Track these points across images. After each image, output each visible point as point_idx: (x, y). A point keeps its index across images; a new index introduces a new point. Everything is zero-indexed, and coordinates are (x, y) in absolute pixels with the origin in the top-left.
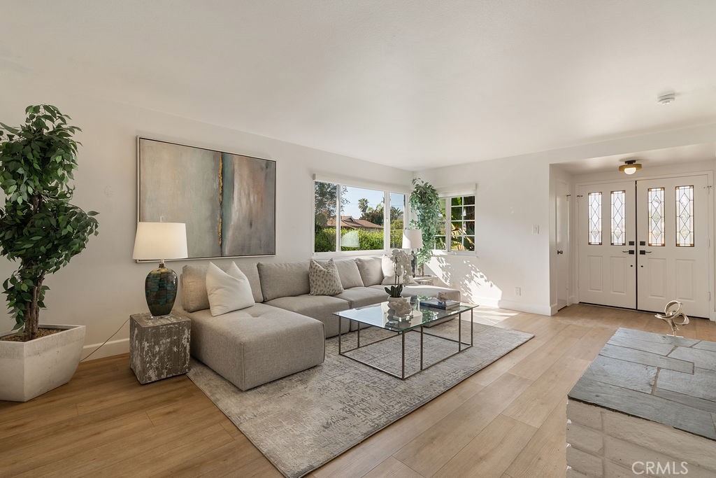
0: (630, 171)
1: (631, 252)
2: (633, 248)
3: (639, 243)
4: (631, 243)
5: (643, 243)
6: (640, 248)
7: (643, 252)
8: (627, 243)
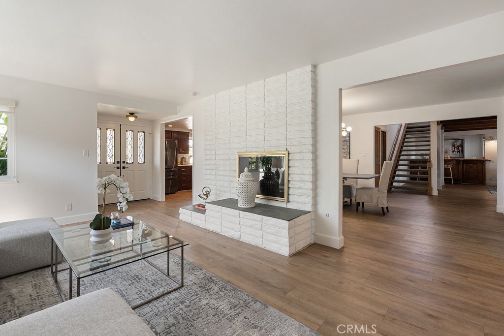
0: (132, 119)
1: (118, 168)
2: (119, 165)
3: (122, 162)
4: (118, 162)
5: (124, 162)
6: (123, 165)
7: (124, 168)
8: (116, 163)
